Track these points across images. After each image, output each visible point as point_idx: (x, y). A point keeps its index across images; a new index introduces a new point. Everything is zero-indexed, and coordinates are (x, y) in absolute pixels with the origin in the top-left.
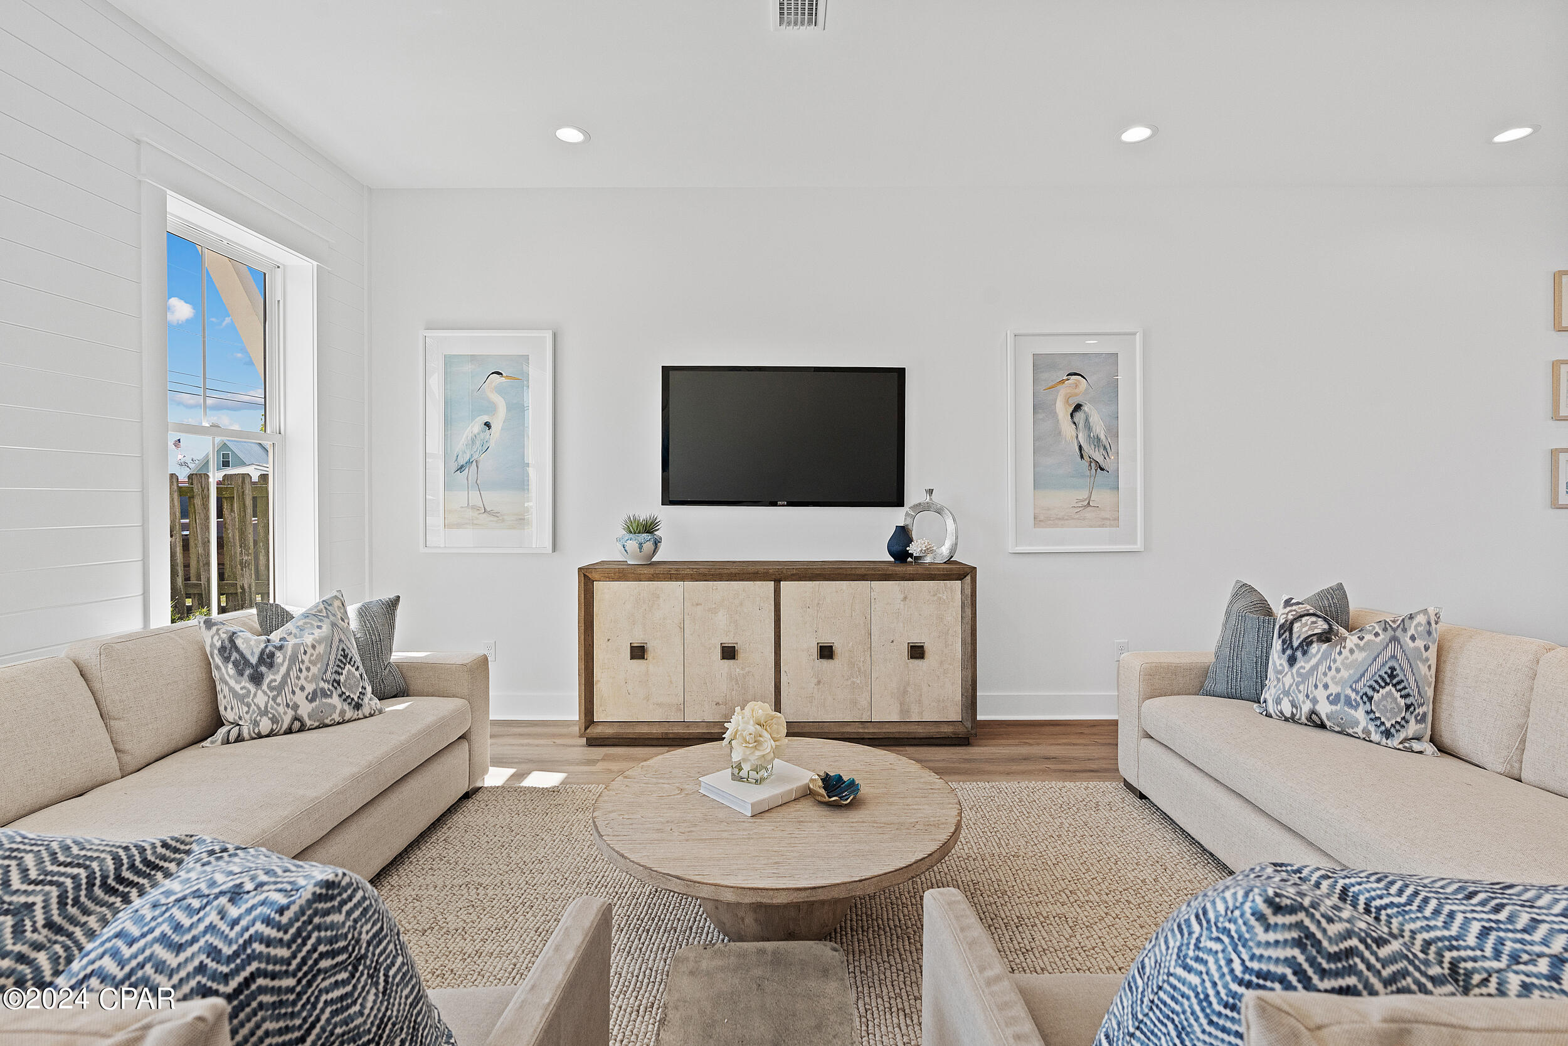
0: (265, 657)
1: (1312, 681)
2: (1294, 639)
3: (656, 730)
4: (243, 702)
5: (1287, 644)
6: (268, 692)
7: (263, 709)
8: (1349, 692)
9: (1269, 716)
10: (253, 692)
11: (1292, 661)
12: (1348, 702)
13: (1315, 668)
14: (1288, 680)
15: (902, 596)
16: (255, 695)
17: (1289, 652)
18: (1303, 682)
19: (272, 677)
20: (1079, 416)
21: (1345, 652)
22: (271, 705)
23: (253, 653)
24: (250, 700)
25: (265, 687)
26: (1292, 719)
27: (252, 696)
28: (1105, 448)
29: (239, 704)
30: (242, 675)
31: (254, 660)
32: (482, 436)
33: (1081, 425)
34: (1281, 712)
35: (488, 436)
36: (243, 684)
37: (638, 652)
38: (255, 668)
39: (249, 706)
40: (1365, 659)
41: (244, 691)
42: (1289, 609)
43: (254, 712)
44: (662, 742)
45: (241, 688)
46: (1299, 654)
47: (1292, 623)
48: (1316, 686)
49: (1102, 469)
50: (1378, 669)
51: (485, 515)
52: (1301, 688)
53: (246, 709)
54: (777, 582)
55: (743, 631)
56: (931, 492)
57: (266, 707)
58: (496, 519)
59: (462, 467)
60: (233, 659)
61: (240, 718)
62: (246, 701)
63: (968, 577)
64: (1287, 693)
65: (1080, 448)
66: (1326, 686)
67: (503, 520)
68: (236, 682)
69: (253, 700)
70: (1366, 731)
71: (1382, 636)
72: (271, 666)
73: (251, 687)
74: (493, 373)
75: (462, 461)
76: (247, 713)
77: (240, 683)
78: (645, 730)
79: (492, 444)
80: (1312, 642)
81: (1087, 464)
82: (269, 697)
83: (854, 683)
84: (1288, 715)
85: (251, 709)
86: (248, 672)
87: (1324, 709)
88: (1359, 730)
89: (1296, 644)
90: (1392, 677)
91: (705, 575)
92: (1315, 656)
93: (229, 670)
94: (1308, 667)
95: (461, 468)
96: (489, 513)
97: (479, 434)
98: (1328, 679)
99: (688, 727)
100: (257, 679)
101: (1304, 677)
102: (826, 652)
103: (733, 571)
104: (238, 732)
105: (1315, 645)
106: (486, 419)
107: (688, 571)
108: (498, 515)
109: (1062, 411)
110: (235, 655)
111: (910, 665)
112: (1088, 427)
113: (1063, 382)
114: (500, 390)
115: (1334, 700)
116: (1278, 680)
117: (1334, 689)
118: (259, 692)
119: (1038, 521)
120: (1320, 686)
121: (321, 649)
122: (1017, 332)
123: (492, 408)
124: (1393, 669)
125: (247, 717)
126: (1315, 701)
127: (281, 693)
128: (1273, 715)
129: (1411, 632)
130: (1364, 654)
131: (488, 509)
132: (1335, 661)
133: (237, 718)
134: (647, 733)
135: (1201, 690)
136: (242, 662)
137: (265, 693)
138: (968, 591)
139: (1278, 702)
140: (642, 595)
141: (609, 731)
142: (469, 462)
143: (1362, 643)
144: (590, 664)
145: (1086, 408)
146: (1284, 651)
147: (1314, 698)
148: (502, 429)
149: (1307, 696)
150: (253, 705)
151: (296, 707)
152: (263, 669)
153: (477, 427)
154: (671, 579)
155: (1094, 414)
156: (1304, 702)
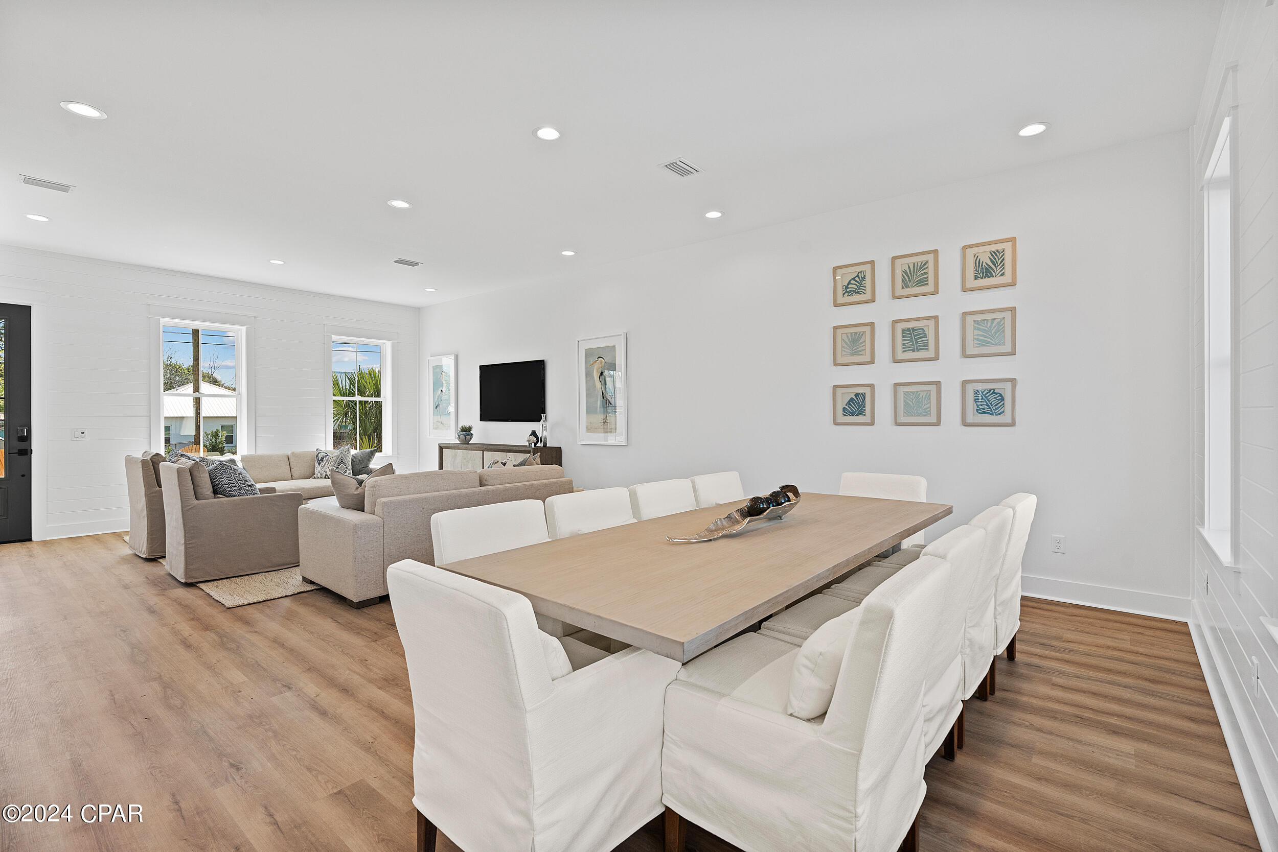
20: (602, 378)
33: (603, 382)
49: (611, 404)
54: (483, 451)
67: (445, 427)
81: (605, 401)
96: (442, 424)
106: (441, 389)
107: (475, 447)
109: (596, 376)
112: (605, 384)
113: (596, 361)
119: (588, 430)
121: (334, 458)
122: (579, 339)
140: (453, 455)
145: (605, 374)
151: (326, 472)
153: (440, 392)
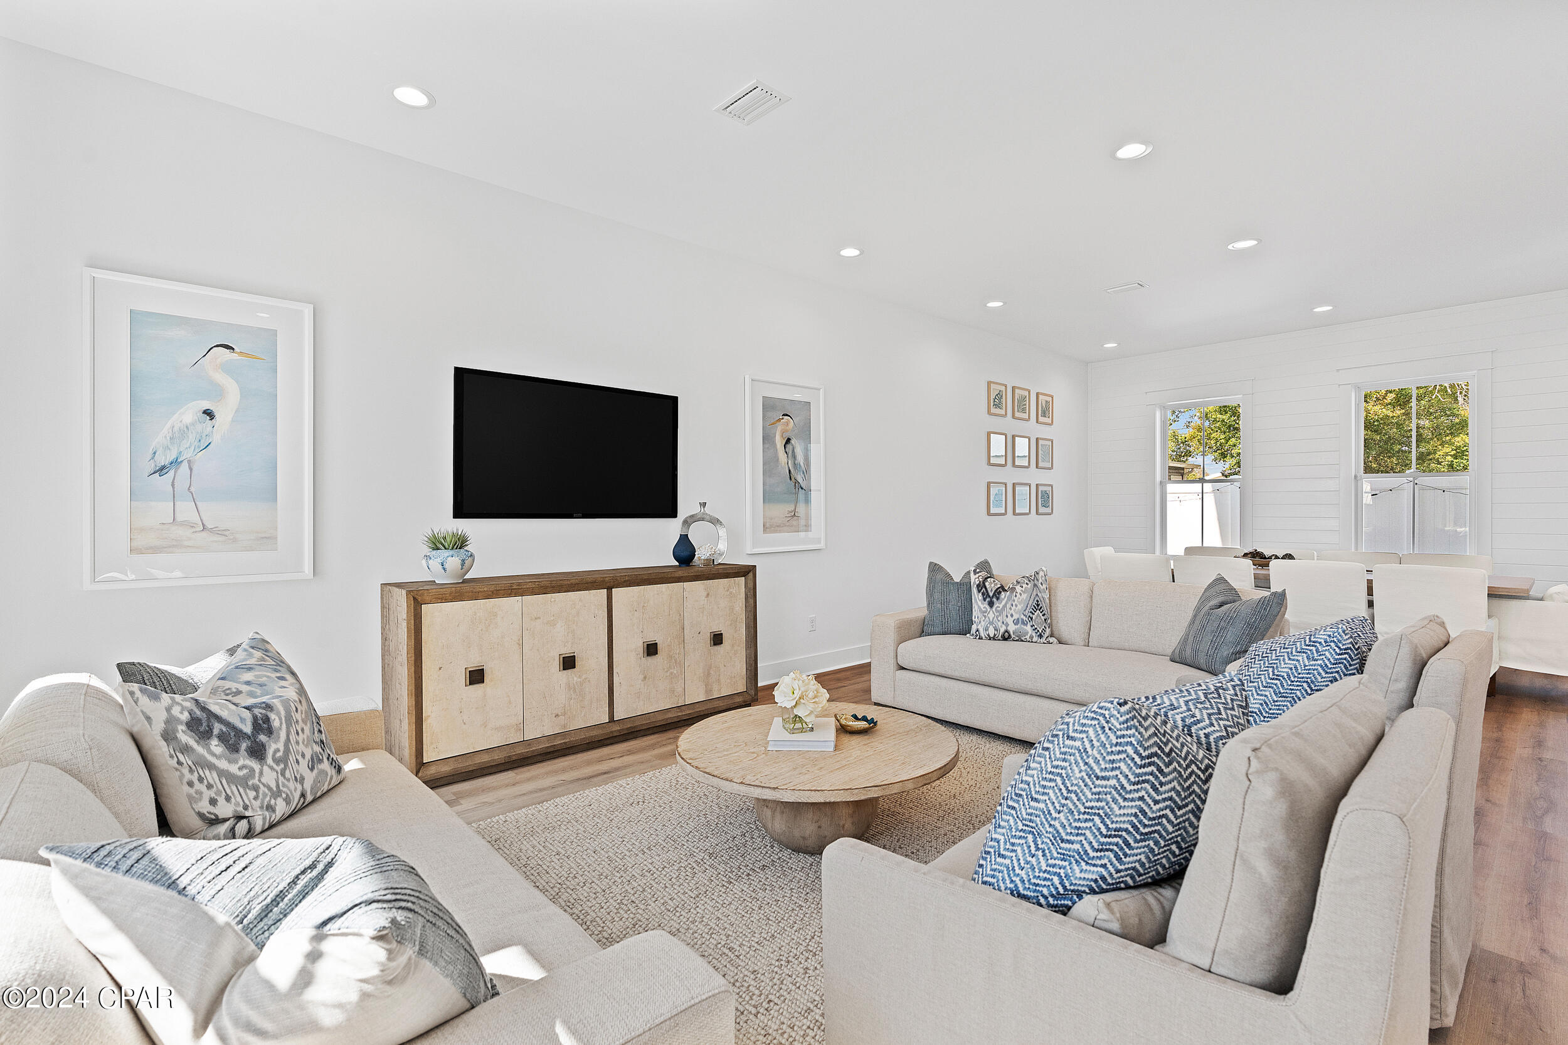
0: (261, 722)
1: (1005, 614)
2: (989, 591)
3: (498, 757)
4: (246, 786)
5: (986, 595)
6: (275, 766)
7: (275, 789)
8: (1022, 616)
9: (980, 638)
10: (257, 771)
11: (991, 604)
12: (1023, 623)
13: (1005, 606)
14: (991, 615)
15: (706, 594)
16: (261, 773)
17: (988, 599)
18: (1000, 615)
19: (274, 747)
20: (789, 447)
21: (1018, 595)
22: (283, 783)
23: (242, 720)
24: (256, 781)
25: (270, 761)
26: (994, 639)
27: (257, 775)
28: (803, 473)
29: (241, 790)
30: (237, 751)
31: (248, 729)
32: (199, 427)
33: (790, 455)
34: (988, 635)
35: (209, 429)
36: (241, 762)
37: (476, 677)
38: (252, 738)
39: (256, 789)
40: (1027, 598)
41: (245, 771)
42: (977, 575)
43: (265, 795)
44: (503, 768)
45: (240, 769)
46: (994, 600)
47: (984, 583)
48: (1007, 616)
49: (802, 488)
50: (1032, 603)
51: (204, 534)
52: (999, 618)
53: (252, 794)
54: (610, 589)
55: (580, 639)
56: (704, 505)
57: (278, 786)
58: (223, 538)
59: (163, 468)
60: (216, 731)
61: (246, 808)
62: (250, 783)
63: (751, 574)
64: (991, 623)
65: (790, 471)
66: (1012, 616)
67: (235, 540)
68: (230, 762)
69: (260, 781)
70: (1032, 637)
71: (1030, 585)
72: (270, 732)
73: (254, 764)
74: (217, 346)
75: (162, 460)
76: (256, 798)
77: (237, 763)
78: (486, 758)
79: (216, 438)
80: (1000, 592)
81: (793, 484)
82: (277, 772)
83: (672, 673)
84: (992, 636)
85: (261, 792)
86: (244, 746)
87: (1012, 628)
88: (1028, 637)
89: (991, 594)
90: (1038, 606)
91: (546, 587)
92: (1003, 599)
93: (213, 748)
94: (1001, 606)
95: (161, 470)
96: (211, 531)
97: (193, 424)
98: (1012, 611)
99: (529, 745)
100: (257, 752)
101: (1000, 612)
102: (651, 649)
103: (573, 581)
104: (247, 826)
105: (1003, 593)
106: (206, 405)
107: (530, 585)
108: (225, 533)
109: (779, 442)
110: (217, 728)
111: (712, 651)
112: (794, 457)
113: (779, 420)
114: (227, 368)
115: (1016, 622)
116: (985, 617)
117: (1016, 616)
118: (265, 768)
119: (766, 529)
120: (1009, 616)
122: (754, 378)
123: (219, 393)
124: (1038, 601)
125: (257, 804)
126: (1007, 625)
127: (288, 765)
128: (984, 638)
129: (1040, 581)
130: (1026, 595)
131: (209, 526)
132: (1014, 601)
133: (240, 809)
134: (489, 762)
135: (922, 633)
136: (232, 734)
137: (271, 768)
138: (751, 585)
139: (986, 629)
140: (478, 614)
141: (446, 769)
142: (176, 463)
143: (1023, 589)
144: (420, 698)
145: (793, 442)
146: (985, 600)
147: (1007, 623)
148: (233, 421)
149: (1003, 623)
150: (261, 786)
152: (262, 738)
153: (190, 414)
154: (509, 595)
155: (798, 446)
156: (1001, 627)
